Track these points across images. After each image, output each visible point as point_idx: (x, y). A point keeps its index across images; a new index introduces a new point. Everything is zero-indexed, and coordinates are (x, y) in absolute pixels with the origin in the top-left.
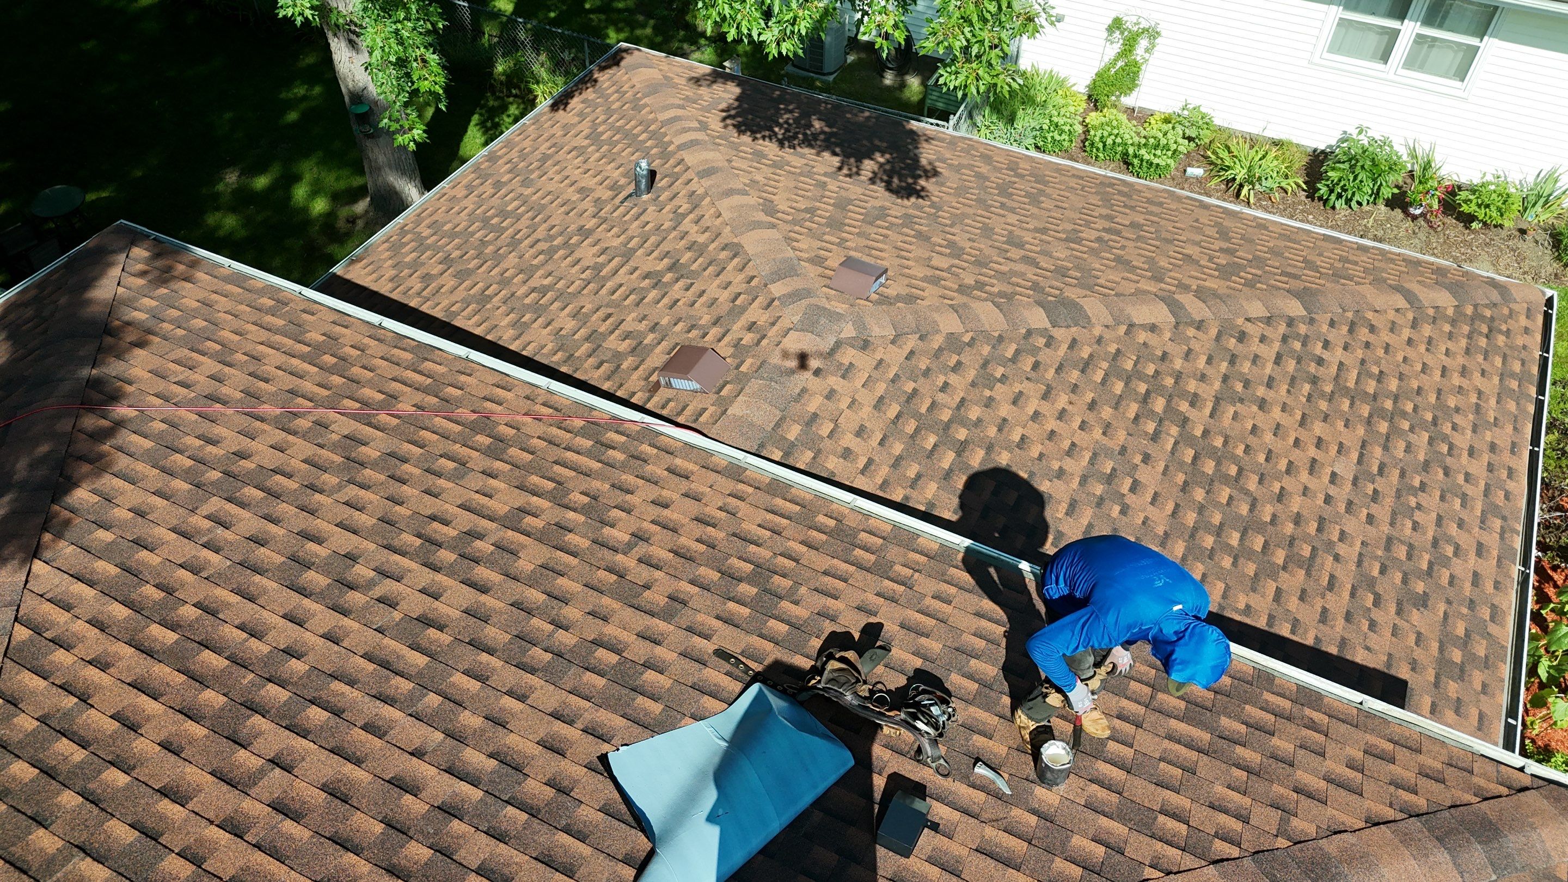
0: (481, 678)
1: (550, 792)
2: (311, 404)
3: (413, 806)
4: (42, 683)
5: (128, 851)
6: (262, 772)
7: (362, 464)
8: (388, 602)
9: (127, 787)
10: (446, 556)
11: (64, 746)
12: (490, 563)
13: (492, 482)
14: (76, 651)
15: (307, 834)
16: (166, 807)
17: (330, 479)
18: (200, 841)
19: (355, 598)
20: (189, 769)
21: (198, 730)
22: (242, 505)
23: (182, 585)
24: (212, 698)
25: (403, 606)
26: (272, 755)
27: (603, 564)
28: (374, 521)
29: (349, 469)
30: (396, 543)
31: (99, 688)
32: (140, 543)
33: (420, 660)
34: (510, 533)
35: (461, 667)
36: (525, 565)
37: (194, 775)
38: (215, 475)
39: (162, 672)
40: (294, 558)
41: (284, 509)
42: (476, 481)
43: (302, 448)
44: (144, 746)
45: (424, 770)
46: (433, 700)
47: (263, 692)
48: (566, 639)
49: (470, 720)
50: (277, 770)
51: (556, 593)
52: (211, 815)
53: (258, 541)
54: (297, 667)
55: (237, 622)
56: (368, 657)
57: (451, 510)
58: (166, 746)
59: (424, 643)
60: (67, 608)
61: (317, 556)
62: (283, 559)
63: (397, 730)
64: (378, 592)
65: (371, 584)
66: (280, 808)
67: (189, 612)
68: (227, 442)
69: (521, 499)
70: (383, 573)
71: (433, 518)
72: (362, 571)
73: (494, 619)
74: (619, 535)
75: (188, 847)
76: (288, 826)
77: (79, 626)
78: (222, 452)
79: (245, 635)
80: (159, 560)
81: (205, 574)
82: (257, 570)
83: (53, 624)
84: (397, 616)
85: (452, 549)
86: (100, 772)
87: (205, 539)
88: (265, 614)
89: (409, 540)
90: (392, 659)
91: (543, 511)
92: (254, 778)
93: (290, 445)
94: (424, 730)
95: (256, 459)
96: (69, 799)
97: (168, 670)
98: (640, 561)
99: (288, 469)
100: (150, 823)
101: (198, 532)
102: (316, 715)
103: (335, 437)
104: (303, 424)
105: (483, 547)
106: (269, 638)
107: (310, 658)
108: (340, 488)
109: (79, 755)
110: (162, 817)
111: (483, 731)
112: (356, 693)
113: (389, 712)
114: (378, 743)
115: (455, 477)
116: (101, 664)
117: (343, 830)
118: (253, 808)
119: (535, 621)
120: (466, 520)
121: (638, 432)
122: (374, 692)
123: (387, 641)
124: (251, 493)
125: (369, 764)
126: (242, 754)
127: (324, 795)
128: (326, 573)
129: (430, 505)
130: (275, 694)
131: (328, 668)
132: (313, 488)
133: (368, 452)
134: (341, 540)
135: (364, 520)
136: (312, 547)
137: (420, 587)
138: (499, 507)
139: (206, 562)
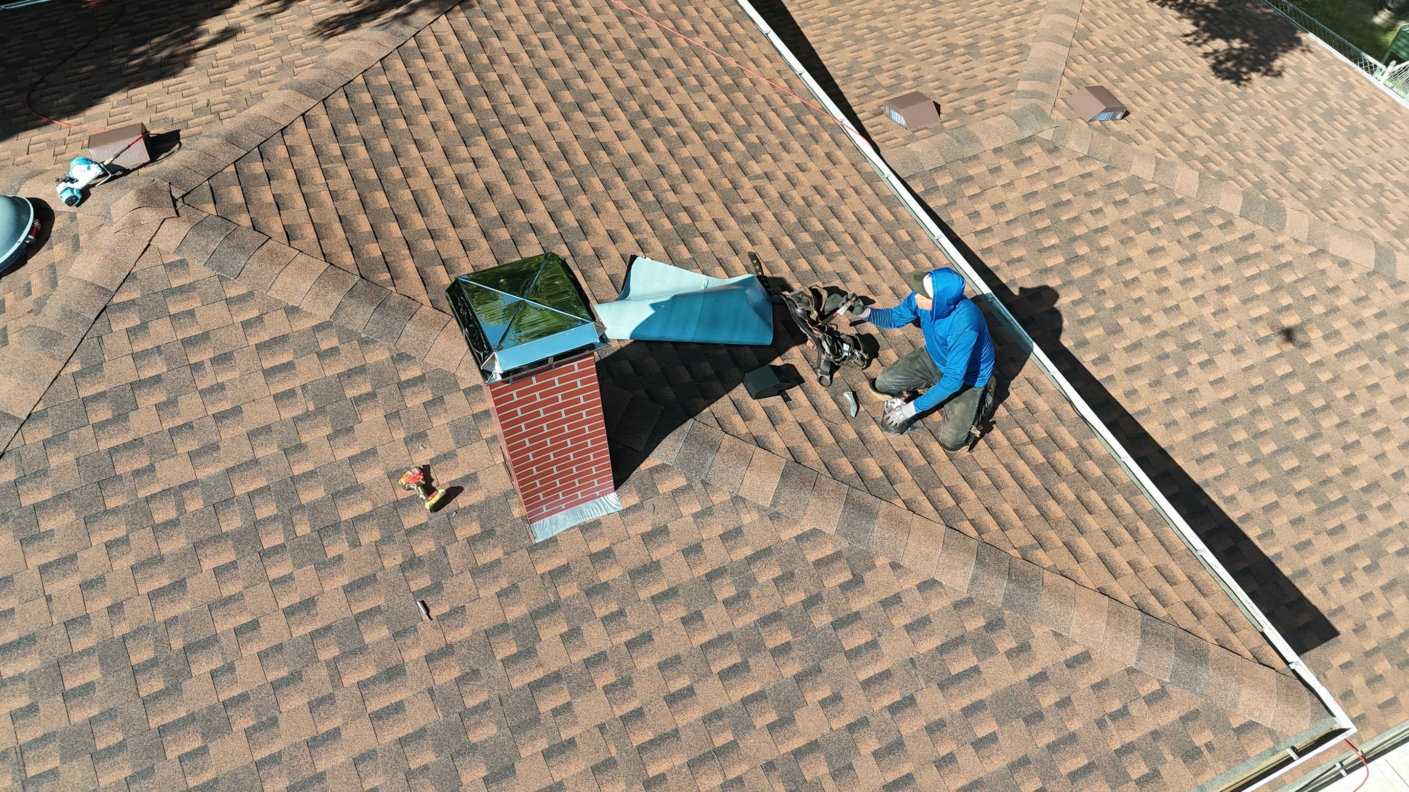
0: (607, 186)
1: (591, 252)
2: (646, 13)
3: (520, 216)
4: (403, 68)
5: (382, 154)
6: (465, 160)
7: (645, 57)
8: (593, 127)
9: (402, 130)
10: (646, 124)
11: (391, 99)
12: (667, 140)
13: (710, 103)
14: (428, 64)
15: (462, 195)
16: (413, 149)
17: (620, 54)
18: (414, 169)
19: (579, 116)
20: (435, 140)
21: (452, 126)
22: (562, 42)
23: (501, 63)
24: (470, 118)
25: (600, 134)
26: (475, 156)
27: (731, 177)
28: (624, 87)
29: (635, 55)
30: (625, 103)
31: (425, 84)
32: (498, 34)
33: (584, 161)
34: (693, 132)
35: (602, 176)
36: (685, 152)
37: (435, 144)
38: (562, 22)
39: (459, 95)
40: (565, 82)
41: (583, 57)
42: (701, 97)
43: (620, 31)
44: (424, 120)
45: (540, 207)
46: (573, 181)
47: (495, 130)
48: (671, 197)
49: (583, 201)
50: (472, 164)
51: (688, 174)
52: (428, 163)
53: (554, 63)
54: (522, 128)
55: (511, 93)
56: (559, 145)
57: (672, 104)
58: (433, 125)
59: (594, 155)
60: (440, 43)
61: (578, 86)
62: (559, 78)
63: (544, 182)
64: (592, 120)
65: (594, 114)
66: (459, 179)
67: (493, 76)
68: (583, 9)
69: (718, 120)
70: (604, 113)
71: (657, 103)
72: (595, 106)
73: (641, 166)
74: (756, 168)
75: (408, 169)
76: (457, 188)
77: (439, 55)
78: (576, 13)
79: (509, 101)
80: (500, 46)
81: (515, 64)
82: (541, 76)
83: (429, 47)
84: (592, 135)
85: (652, 122)
86: (396, 118)
87: (530, 49)
88: (528, 97)
89: (634, 106)
90: (571, 152)
91: (724, 132)
92: (460, 161)
93: (615, 26)
94: (556, 189)
95: (590, 25)
96: (376, 120)
97: (462, 94)
98: (755, 187)
99: (602, 38)
100: (400, 150)
101: (530, 44)
102: (511, 153)
103: (643, 36)
104: (633, 20)
105: (671, 131)
106: (520, 109)
107: (531, 129)
108: (622, 61)
109: (394, 106)
110: (407, 151)
111: (585, 208)
112: (538, 156)
113: (546, 173)
114: (528, 181)
115: (691, 91)
116: (434, 75)
117: (479, 205)
118: (448, 172)
119: (663, 180)
120: (674, 112)
121: (830, 124)
122: (547, 160)
123: (576, 144)
124: (573, 40)
125: (515, 188)
126: (463, 148)
127: (483, 186)
128: (575, 97)
129: (663, 96)
130: (501, 134)
131: (535, 138)
132: (607, 54)
133: (655, 53)
134: (598, 86)
135: (620, 83)
136: (580, 81)
137: (617, 130)
138: (700, 117)
139: (521, 60)
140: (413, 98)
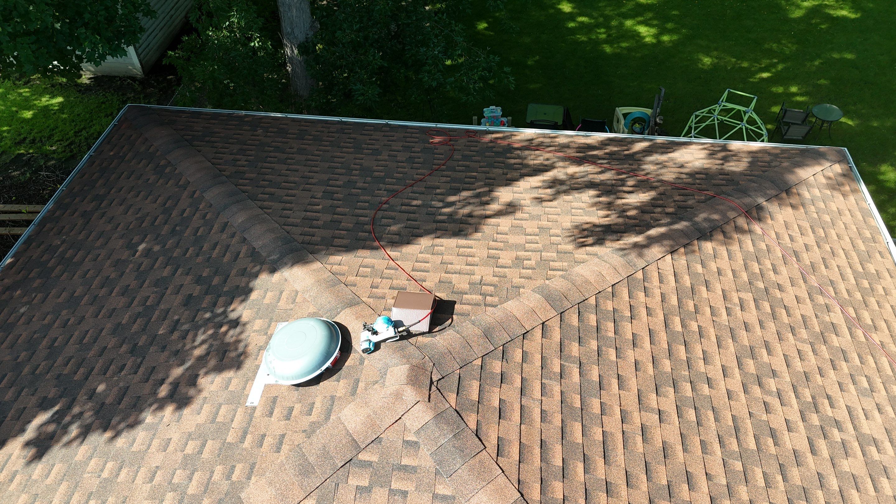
0: (768, 483)
2: (834, 295)
3: (685, 492)
4: (628, 299)
5: (590, 383)
6: (652, 411)
7: (825, 342)
8: (767, 408)
9: (611, 362)
10: (815, 419)
11: (611, 326)
12: (831, 445)
13: (876, 413)
14: (647, 299)
15: (642, 451)
16: (615, 384)
17: (804, 334)
18: (611, 407)
19: (756, 391)
20: (634, 381)
21: (650, 370)
22: (757, 307)
23: (703, 315)
24: (667, 366)
25: (772, 418)
26: (662, 409)
28: (802, 370)
29: (817, 338)
30: (800, 389)
31: (640, 320)
32: (707, 284)
33: (752, 444)
34: (856, 444)
35: (765, 468)
36: (845, 465)
38: (761, 285)
39: (663, 337)
40: (752, 349)
41: (771, 326)
42: (869, 405)
43: (808, 309)
45: (704, 486)
46: (738, 466)
47: (684, 384)
49: (743, 492)
50: (658, 417)
51: (845, 493)
52: (623, 403)
53: (747, 327)
54: (706, 389)
55: (705, 348)
56: (734, 418)
57: (842, 403)
58: (636, 363)
59: (762, 441)
60: (661, 281)
61: (762, 358)
62: (748, 344)
63: (713, 458)
64: (768, 399)
65: (769, 393)
66: (644, 431)
67: (694, 327)
68: (780, 277)
69: (882, 436)
70: (779, 394)
71: (829, 397)
72: (772, 385)
73: (802, 469)
75: (606, 405)
76: (639, 440)
77: (657, 292)
78: (774, 279)
79: (702, 356)
80: (706, 296)
81: (714, 319)
82: (733, 337)
83: (652, 283)
84: (764, 417)
85: (821, 420)
87: (729, 306)
88: (718, 357)
89: (807, 395)
90: (742, 430)
91: (886, 453)
92: (648, 410)
93: (804, 302)
94: (722, 471)
95: (784, 295)
96: (594, 345)
97: (665, 338)
99: (792, 312)
100: (605, 382)
101: (730, 301)
102: (691, 415)
103: (827, 319)
104: (821, 300)
105: (836, 435)
106: (708, 367)
107: (714, 392)
108: (804, 341)
109: (611, 334)
110: (610, 384)
112: (713, 425)
113: (717, 448)
114: (700, 453)
115: (861, 392)
116: (649, 312)
118: (637, 420)
120: (842, 415)
122: (720, 433)
124: (766, 307)
125: (687, 456)
126: (654, 396)
127: (661, 445)
128: (757, 369)
129: (834, 391)
130: (687, 389)
131: (715, 404)
132: (793, 330)
133: (835, 341)
134: (779, 364)
135: (798, 365)
136: (764, 351)
137: (787, 418)
138: (866, 427)
139: (720, 315)
140: (627, 329)
